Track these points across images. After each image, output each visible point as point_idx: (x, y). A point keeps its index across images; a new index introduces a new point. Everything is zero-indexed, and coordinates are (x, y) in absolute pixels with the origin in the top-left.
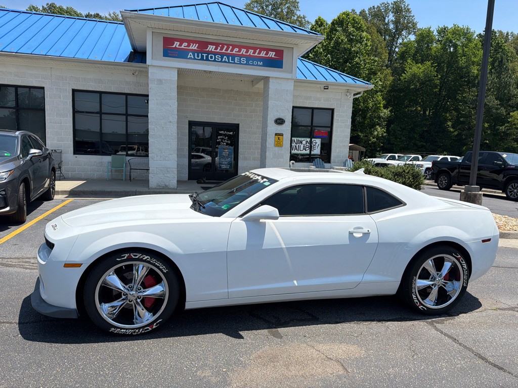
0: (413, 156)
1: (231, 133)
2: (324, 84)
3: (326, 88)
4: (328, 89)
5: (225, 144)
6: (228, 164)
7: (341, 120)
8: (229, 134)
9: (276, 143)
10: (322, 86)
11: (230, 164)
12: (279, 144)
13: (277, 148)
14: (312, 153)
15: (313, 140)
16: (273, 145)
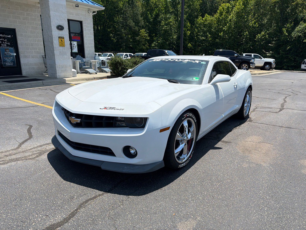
0: (109, 54)
1: (9, 36)
2: (76, 3)
3: (77, 6)
4: (78, 7)
5: (5, 45)
6: (12, 62)
7: (87, 29)
8: (8, 37)
9: (60, 43)
10: (74, 5)
11: (14, 62)
12: (62, 44)
13: (61, 48)
14: (73, 51)
15: (72, 42)
16: (58, 46)
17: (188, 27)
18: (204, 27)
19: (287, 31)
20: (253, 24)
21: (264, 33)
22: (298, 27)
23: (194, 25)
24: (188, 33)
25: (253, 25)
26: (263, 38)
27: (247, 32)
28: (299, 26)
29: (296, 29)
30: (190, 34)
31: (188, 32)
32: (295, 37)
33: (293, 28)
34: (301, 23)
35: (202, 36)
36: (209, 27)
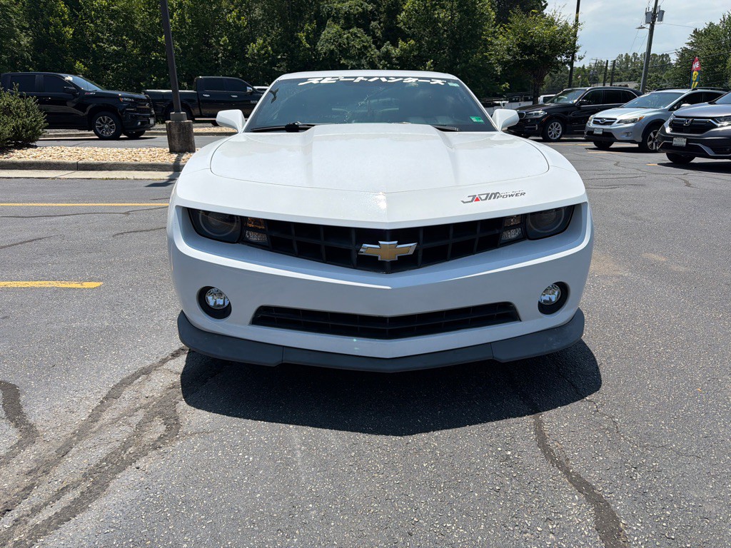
17: (63, 15)
18: (112, 17)
19: (307, 38)
20: (234, 18)
21: (262, 41)
22: (325, 32)
23: (79, 10)
24: (68, 31)
25: (234, 22)
26: (263, 52)
27: (225, 38)
28: (327, 28)
29: (322, 36)
30: (73, 34)
31: (67, 28)
32: (325, 54)
33: (317, 33)
34: (328, 22)
35: (111, 43)
36: (126, 18)
